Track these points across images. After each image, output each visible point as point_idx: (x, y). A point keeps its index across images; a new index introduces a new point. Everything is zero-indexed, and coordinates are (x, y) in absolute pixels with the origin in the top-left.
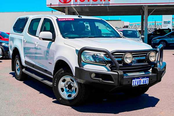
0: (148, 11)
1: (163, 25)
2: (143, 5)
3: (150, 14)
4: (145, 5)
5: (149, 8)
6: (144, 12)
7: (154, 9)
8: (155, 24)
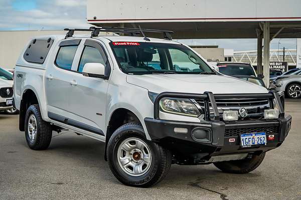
0: (270, 31)
3: (274, 36)
4: (265, 22)
5: (272, 26)
6: (262, 32)
7: (280, 28)
8: (283, 54)
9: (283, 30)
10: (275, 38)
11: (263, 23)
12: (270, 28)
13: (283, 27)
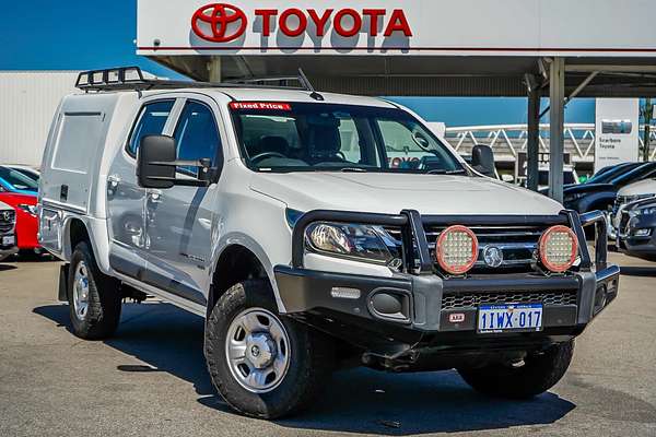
0: (566, 78)
1: (600, 140)
3: (575, 93)
4: (553, 58)
5: (571, 68)
7: (589, 74)
9: (595, 78)
10: (576, 96)
11: (549, 60)
12: (566, 73)
13: (596, 70)
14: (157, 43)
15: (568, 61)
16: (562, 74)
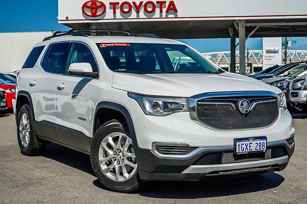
1: (265, 57)
2: (235, 20)
3: (250, 35)
4: (240, 20)
5: (248, 25)
7: (255, 27)
9: (258, 29)
10: (250, 37)
11: (238, 21)
12: (246, 27)
13: (259, 25)
14: (67, 18)
15: (247, 21)
16: (244, 28)
